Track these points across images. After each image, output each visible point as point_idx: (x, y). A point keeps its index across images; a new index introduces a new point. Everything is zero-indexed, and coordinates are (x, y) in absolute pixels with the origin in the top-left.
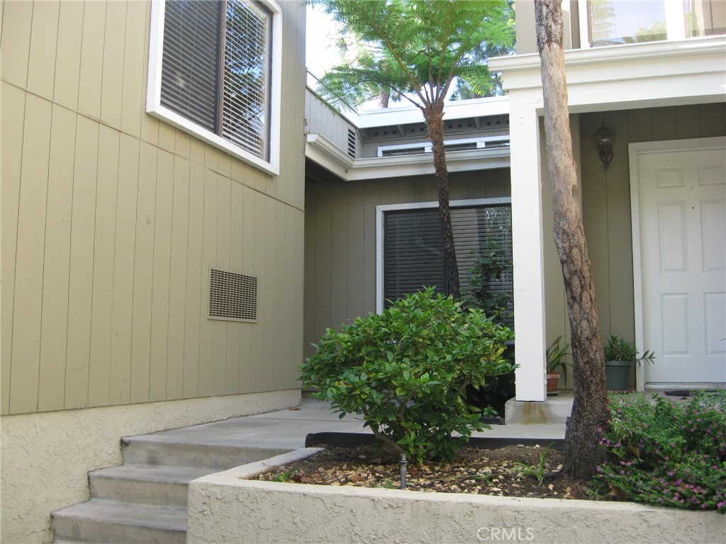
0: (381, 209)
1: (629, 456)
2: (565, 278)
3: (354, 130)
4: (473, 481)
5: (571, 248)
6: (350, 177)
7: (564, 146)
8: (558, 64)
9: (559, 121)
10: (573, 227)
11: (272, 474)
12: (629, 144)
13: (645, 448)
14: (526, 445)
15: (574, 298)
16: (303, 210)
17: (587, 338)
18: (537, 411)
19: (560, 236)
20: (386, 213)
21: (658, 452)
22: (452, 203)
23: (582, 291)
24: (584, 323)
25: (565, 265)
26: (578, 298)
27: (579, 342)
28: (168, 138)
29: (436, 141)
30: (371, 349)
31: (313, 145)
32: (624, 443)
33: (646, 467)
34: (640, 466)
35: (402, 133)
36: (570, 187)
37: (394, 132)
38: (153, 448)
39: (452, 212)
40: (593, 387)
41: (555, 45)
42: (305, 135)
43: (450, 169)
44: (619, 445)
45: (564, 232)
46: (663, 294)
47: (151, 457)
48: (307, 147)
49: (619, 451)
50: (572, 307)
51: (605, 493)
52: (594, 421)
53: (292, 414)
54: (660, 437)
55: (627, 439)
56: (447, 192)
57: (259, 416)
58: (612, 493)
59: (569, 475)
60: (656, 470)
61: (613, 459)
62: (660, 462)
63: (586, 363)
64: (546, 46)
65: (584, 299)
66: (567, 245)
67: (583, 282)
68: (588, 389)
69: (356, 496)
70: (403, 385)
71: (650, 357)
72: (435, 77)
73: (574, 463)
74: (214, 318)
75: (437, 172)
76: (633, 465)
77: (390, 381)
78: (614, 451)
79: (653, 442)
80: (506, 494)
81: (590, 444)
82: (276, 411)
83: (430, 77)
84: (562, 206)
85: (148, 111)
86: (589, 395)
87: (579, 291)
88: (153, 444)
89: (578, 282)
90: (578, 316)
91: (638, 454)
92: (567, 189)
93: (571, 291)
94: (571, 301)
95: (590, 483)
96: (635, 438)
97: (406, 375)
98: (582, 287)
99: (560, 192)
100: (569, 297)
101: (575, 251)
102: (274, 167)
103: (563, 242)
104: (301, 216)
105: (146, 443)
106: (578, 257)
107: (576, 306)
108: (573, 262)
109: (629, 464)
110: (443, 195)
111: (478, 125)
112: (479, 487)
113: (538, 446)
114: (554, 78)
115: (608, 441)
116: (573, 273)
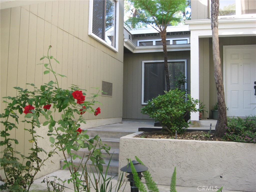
0: (144, 62)
1: (232, 131)
2: (217, 87)
3: (130, 35)
4: (193, 138)
5: (219, 80)
6: (135, 52)
7: (218, 54)
8: (217, 33)
9: (217, 48)
10: (219, 75)
11: (137, 136)
12: (223, 46)
13: (236, 129)
14: (199, 131)
15: (219, 92)
16: (123, 62)
17: (222, 102)
18: (197, 123)
19: (216, 77)
20: (145, 63)
21: (239, 130)
22: (168, 61)
23: (221, 91)
24: (222, 99)
25: (217, 84)
26: (220, 92)
27: (220, 103)
28: (93, 42)
29: (164, 42)
30: (163, 104)
31: (126, 43)
32: (230, 128)
33: (236, 134)
34: (234, 134)
35: (146, 36)
36: (219, 64)
37: (143, 36)
38: (93, 132)
39: (168, 63)
40: (223, 114)
41: (216, 28)
42: (124, 39)
43: (168, 50)
44: (229, 129)
45: (217, 76)
46: (231, 91)
47: (92, 135)
48: (124, 43)
49: (229, 130)
50: (218, 95)
51: (227, 139)
52: (223, 123)
53: (121, 124)
54: (240, 127)
55: (231, 127)
56: (167, 58)
57: (112, 125)
58: (228, 140)
59: (217, 136)
60: (239, 134)
61: (228, 132)
62: (239, 132)
63: (222, 108)
64: (214, 28)
65: (222, 92)
66: (218, 79)
67: (222, 88)
68: (222, 115)
69: (166, 141)
70: (174, 114)
71: (227, 109)
72: (164, 22)
73: (218, 133)
74: (103, 95)
75: (164, 51)
76: (233, 133)
77: (170, 113)
78: (228, 130)
79: (238, 128)
80: (202, 140)
81: (222, 128)
82: (116, 123)
83: (163, 22)
84: (217, 69)
85: (89, 34)
86: (222, 116)
87: (220, 90)
88: (93, 131)
89: (220, 88)
90: (220, 97)
91: (234, 131)
92: (218, 65)
93: (219, 91)
94: (218, 93)
95: (222, 138)
96: (233, 127)
97: (175, 111)
98: (221, 90)
99: (217, 66)
100: (218, 92)
101: (220, 81)
102: (117, 49)
103: (217, 78)
104: (123, 64)
105: (91, 131)
106: (221, 82)
107: (220, 94)
108: (219, 83)
109: (232, 133)
110: (166, 59)
111: (171, 35)
112: (195, 139)
113: (202, 131)
114: (216, 36)
115: (227, 128)
116: (219, 86)
